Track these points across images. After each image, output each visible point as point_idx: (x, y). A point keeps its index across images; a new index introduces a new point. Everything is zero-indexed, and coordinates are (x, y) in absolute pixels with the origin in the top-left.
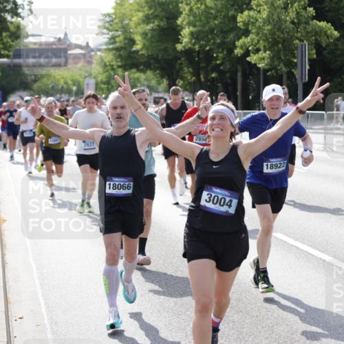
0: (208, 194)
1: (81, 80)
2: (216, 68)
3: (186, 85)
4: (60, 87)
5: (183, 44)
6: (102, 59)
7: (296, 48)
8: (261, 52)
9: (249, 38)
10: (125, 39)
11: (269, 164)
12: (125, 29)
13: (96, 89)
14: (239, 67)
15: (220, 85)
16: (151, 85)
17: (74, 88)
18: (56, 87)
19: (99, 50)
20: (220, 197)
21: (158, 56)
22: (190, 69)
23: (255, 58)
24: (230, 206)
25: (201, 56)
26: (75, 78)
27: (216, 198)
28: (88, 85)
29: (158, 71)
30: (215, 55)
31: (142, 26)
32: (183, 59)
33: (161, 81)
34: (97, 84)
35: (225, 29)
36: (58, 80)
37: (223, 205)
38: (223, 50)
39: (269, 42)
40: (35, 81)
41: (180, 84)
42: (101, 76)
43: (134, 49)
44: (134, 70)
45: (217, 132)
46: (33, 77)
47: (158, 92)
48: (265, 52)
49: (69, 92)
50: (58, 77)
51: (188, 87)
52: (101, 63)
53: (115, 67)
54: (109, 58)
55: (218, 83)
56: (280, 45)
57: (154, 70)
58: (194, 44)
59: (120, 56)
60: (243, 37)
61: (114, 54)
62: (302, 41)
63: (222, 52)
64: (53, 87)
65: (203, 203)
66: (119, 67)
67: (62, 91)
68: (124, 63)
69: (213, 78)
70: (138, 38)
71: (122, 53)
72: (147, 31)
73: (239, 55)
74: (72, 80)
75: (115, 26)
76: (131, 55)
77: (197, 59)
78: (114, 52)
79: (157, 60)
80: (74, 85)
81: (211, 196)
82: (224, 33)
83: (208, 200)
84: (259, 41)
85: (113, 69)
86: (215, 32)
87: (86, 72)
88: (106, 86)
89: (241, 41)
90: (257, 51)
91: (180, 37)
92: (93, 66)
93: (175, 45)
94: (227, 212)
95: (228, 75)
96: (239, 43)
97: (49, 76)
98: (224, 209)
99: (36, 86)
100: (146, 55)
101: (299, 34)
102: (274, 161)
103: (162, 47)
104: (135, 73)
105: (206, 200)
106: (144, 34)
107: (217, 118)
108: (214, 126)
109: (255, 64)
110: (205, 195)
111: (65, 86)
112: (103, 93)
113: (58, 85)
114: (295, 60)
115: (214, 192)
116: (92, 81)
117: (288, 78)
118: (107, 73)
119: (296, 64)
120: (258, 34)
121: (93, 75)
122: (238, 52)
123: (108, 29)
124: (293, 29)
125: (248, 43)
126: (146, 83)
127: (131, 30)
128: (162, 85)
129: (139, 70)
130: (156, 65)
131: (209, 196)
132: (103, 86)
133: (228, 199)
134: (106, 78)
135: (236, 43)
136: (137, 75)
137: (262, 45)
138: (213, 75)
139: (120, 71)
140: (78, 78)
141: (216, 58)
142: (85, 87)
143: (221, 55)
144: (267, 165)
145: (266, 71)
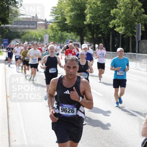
1: (43, 35)
3: (88, 39)
4: (34, 38)
5: (87, 22)
6: (52, 26)
7: (136, 26)
8: (121, 27)
9: (115, 20)
10: (62, 18)
12: (62, 14)
13: (49, 39)
14: (111, 33)
15: (102, 40)
16: (73, 38)
17: (40, 38)
18: (32, 38)
19: (51, 22)
21: (76, 26)
22: (90, 33)
23: (118, 29)
25: (95, 27)
26: (40, 34)
28: (45, 37)
29: (76, 33)
31: (69, 13)
32: (87, 28)
33: (77, 37)
34: (49, 37)
35: (105, 16)
36: (33, 35)
38: (104, 25)
39: (125, 23)
40: (23, 35)
41: (85, 39)
42: (51, 33)
43: (66, 23)
44: (66, 32)
46: (22, 33)
47: (76, 42)
48: (122, 27)
49: (37, 40)
50: (32, 33)
51: (89, 40)
52: (51, 28)
53: (57, 30)
54: (55, 26)
55: (102, 39)
57: (74, 32)
58: (91, 22)
59: (60, 26)
60: (113, 20)
61: (57, 25)
62: (138, 23)
64: (30, 37)
66: (59, 30)
67: (34, 39)
68: (61, 29)
69: (100, 37)
70: (67, 18)
71: (60, 24)
72: (72, 15)
73: (111, 28)
74: (39, 35)
75: (58, 12)
76: (65, 25)
77: (93, 28)
78: (57, 23)
79: (76, 28)
80: (39, 37)
82: (105, 17)
84: (120, 22)
85: (57, 31)
87: (45, 32)
88: (53, 38)
89: (112, 21)
90: (119, 26)
91: (86, 18)
92: (48, 29)
93: (83, 22)
95: (106, 36)
97: (29, 33)
99: (23, 37)
100: (71, 25)
101: (137, 20)
103: (78, 22)
104: (66, 33)
106: (71, 16)
109: (118, 32)
111: (36, 37)
112: (52, 41)
113: (33, 37)
114: (135, 31)
116: (47, 36)
117: (132, 38)
118: (54, 33)
119: (135, 33)
120: (119, 19)
121: (48, 33)
122: (111, 26)
123: (55, 13)
124: (134, 17)
125: (115, 22)
126: (70, 37)
127: (65, 15)
128: (77, 39)
129: (68, 32)
130: (75, 30)
132: (52, 38)
134: (54, 34)
135: (110, 22)
136: (67, 34)
137: (121, 24)
138: (100, 36)
139: (60, 32)
140: (41, 34)
141: (101, 28)
142: (44, 38)
145: (123, 35)
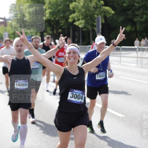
0: (71, 94)
2: (61, 28)
7: (96, 19)
9: (75, 14)
11: (99, 75)
20: (78, 94)
22: (50, 28)
23: (78, 23)
24: (82, 99)
25: (54, 22)
27: (76, 95)
28: (5, 35)
30: (60, 22)
34: (9, 35)
37: (79, 99)
39: (84, 16)
41: (45, 35)
45: (72, 60)
48: (82, 20)
56: (89, 18)
58: (51, 17)
60: (72, 14)
62: (98, 15)
63: (64, 20)
65: (69, 98)
73: (71, 22)
77: (52, 24)
81: (73, 94)
82: (64, 12)
83: (72, 97)
84: (79, 16)
86: (61, 11)
87: (4, 29)
90: (79, 20)
94: (81, 102)
95: (66, 31)
96: (71, 17)
98: (80, 101)
101: (97, 13)
102: (101, 74)
105: (71, 97)
107: (72, 53)
108: (70, 57)
109: (78, 26)
110: (70, 94)
114: (95, 24)
115: (75, 92)
116: (7, 34)
117: (92, 31)
119: (95, 26)
120: (79, 12)
122: (70, 20)
124: (94, 10)
125: (75, 16)
131: (72, 94)
132: (12, 36)
133: (81, 95)
135: (69, 16)
137: (81, 17)
138: (60, 31)
140: (1, 32)
141: (61, 23)
143: (63, 22)
144: (98, 76)
145: (82, 29)
